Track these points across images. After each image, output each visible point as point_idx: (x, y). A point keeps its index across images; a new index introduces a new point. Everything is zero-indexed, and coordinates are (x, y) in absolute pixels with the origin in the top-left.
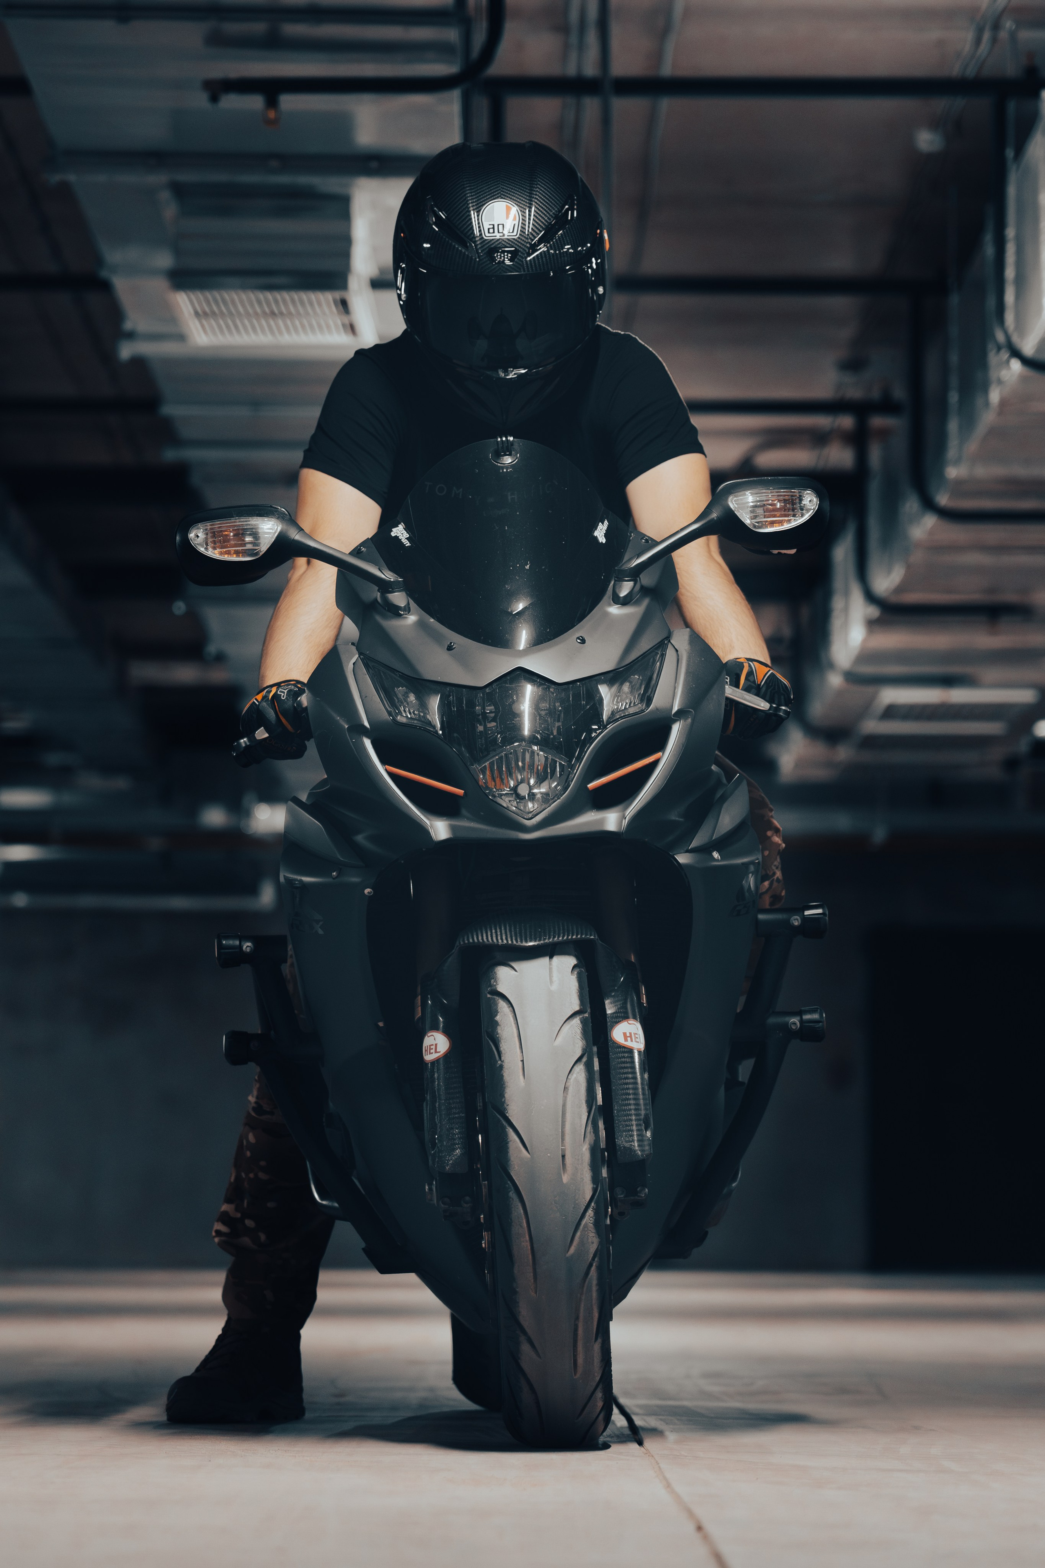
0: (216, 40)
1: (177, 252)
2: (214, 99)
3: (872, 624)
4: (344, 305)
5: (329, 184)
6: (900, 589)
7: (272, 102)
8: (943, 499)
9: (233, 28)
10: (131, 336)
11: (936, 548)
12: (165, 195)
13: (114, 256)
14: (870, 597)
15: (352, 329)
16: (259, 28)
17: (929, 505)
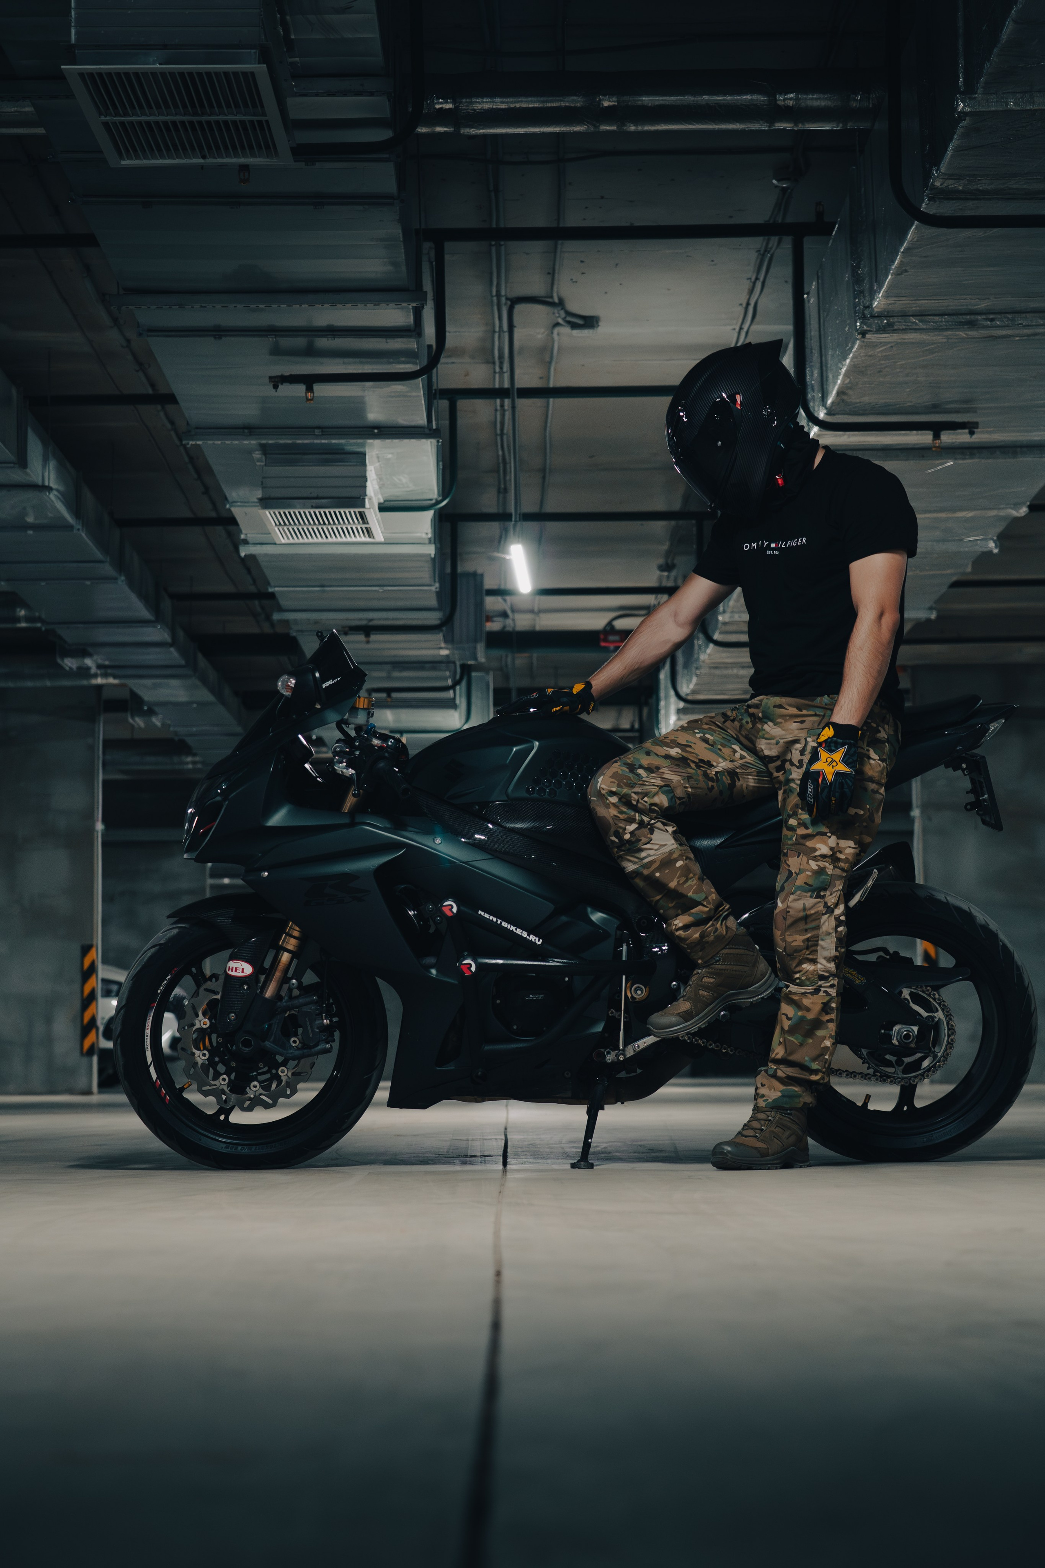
0: (276, 351)
1: (264, 487)
2: (276, 387)
3: (679, 711)
4: (363, 517)
5: (351, 444)
6: (694, 692)
7: (310, 389)
8: (717, 636)
9: (286, 342)
10: (246, 542)
11: (716, 666)
12: (257, 455)
13: (233, 494)
14: (679, 697)
15: (369, 532)
16: (300, 342)
17: (710, 639)
